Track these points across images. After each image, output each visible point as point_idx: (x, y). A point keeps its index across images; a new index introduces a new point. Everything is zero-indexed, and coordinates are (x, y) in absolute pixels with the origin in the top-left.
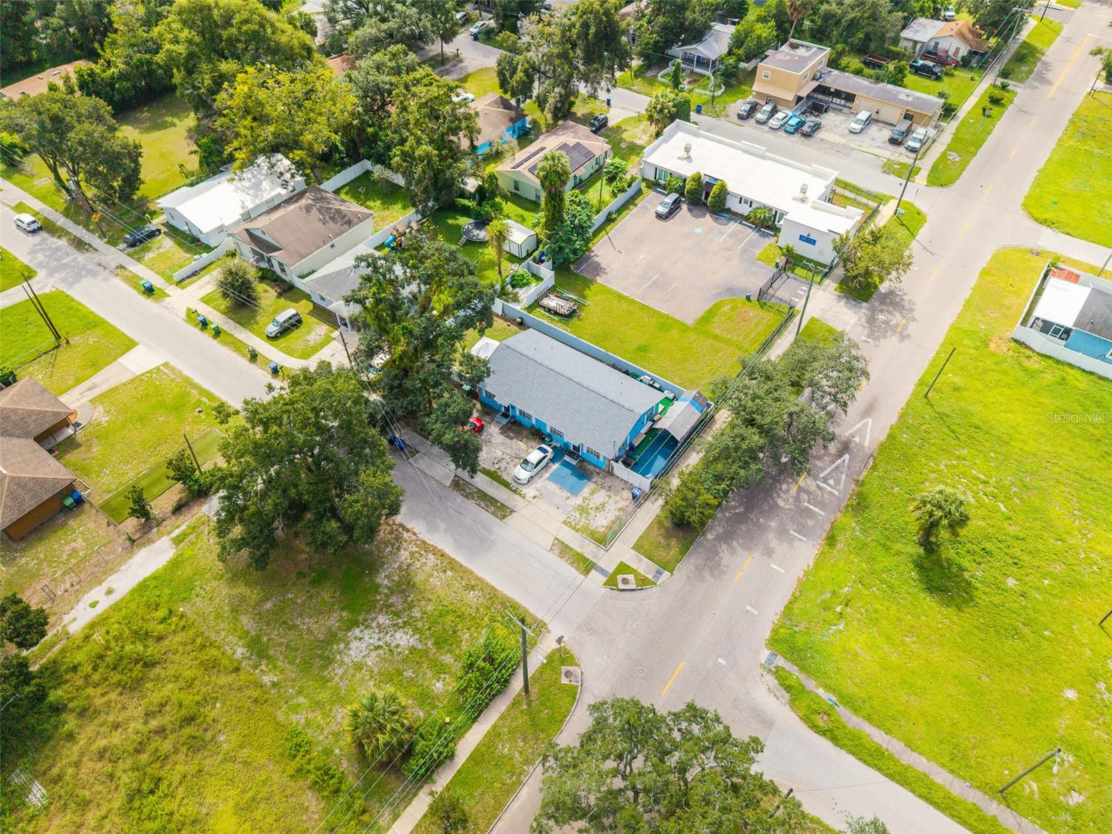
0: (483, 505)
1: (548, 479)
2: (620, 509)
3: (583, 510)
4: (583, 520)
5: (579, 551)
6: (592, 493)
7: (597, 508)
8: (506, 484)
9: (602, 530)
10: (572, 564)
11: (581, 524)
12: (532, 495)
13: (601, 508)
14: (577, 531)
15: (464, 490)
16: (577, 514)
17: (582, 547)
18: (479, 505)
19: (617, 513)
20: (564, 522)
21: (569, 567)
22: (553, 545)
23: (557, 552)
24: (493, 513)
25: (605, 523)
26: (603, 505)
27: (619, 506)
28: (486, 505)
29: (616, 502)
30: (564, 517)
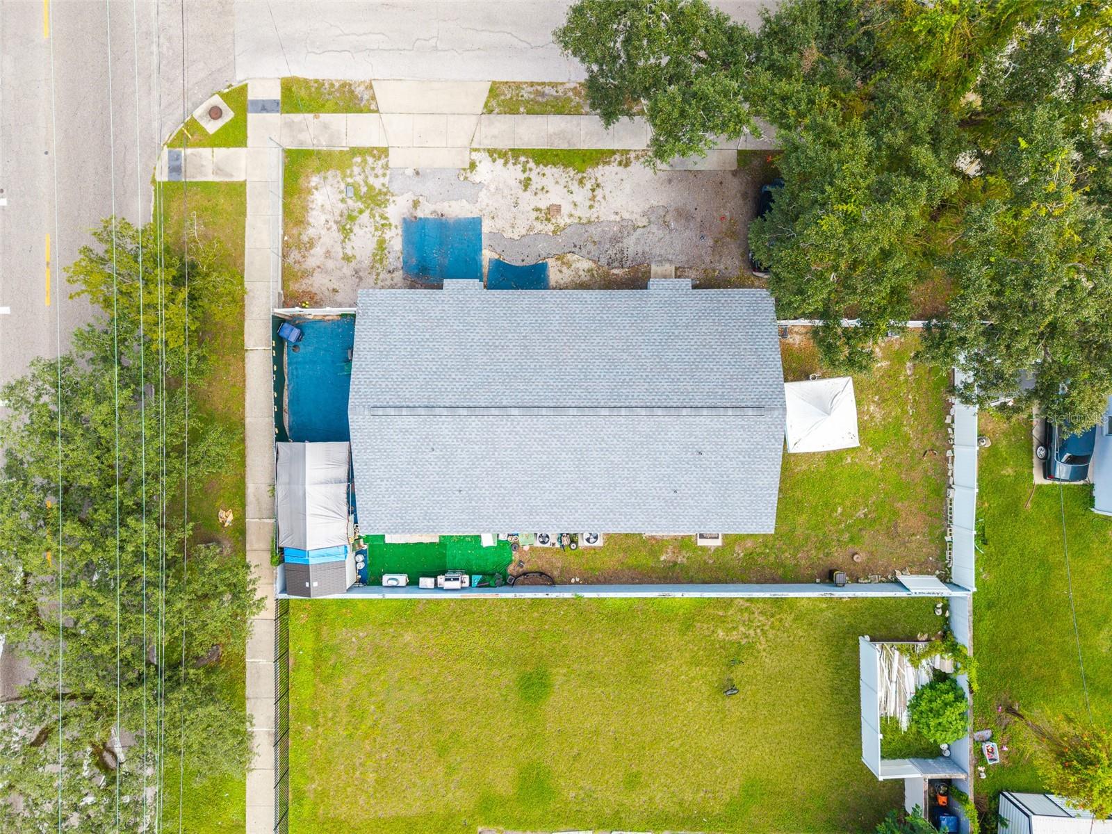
0: (547, 90)
3: (375, 199)
5: (324, 117)
7: (351, 218)
8: (544, 157)
9: (315, 180)
10: (320, 84)
11: (356, 170)
12: (480, 168)
13: (346, 223)
14: (355, 151)
16: (377, 183)
17: (326, 126)
18: (554, 85)
19: (311, 232)
20: (384, 152)
21: (320, 77)
22: (373, 98)
23: (359, 90)
24: (518, 86)
25: (318, 198)
26: (346, 232)
28: (543, 95)
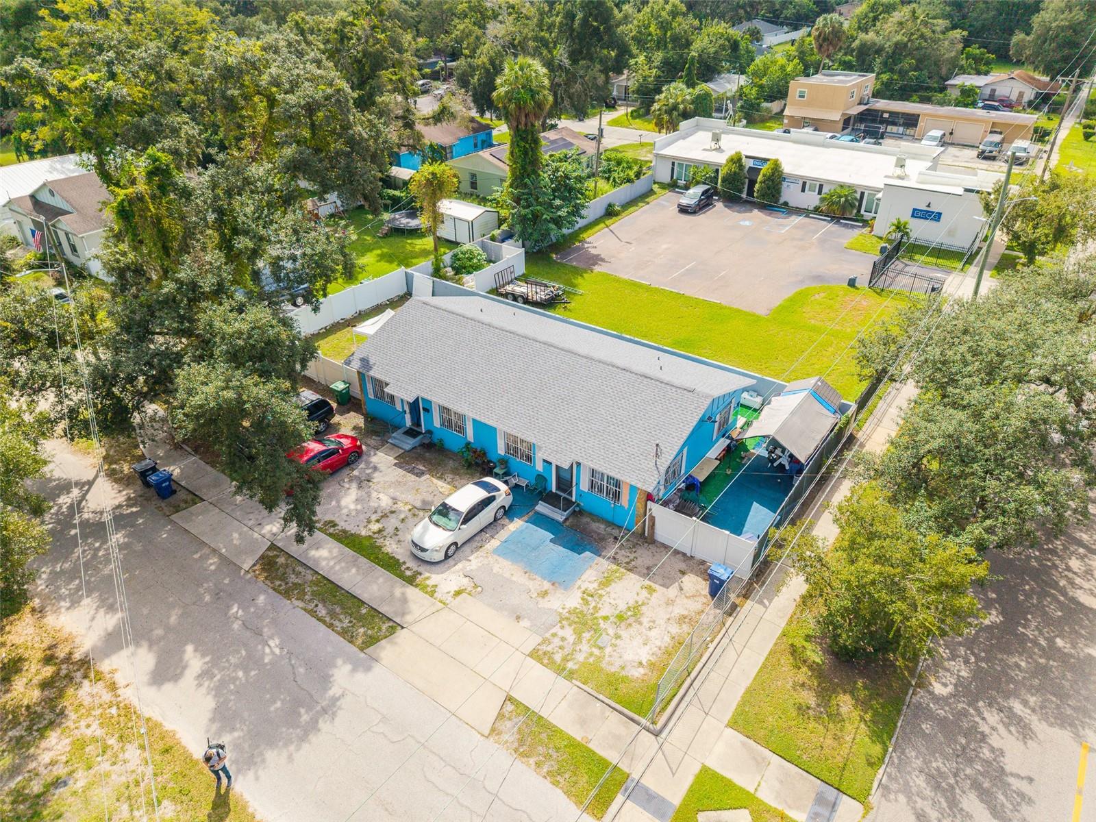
0: (322, 611)
1: (496, 551)
2: (682, 619)
3: (583, 622)
5: (577, 734)
6: (606, 582)
7: (621, 618)
8: (391, 565)
9: (638, 673)
10: (553, 776)
11: (581, 657)
12: (454, 588)
13: (630, 616)
14: (570, 676)
15: (283, 578)
16: (568, 633)
17: (583, 722)
18: (313, 613)
19: (675, 629)
20: (534, 654)
21: (547, 784)
22: (500, 716)
23: (510, 736)
25: (644, 655)
26: (636, 610)
27: (678, 611)
28: (331, 612)
29: (670, 602)
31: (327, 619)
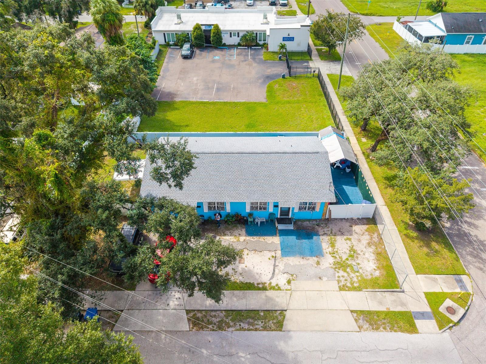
0: (246, 326)
3: (341, 265)
4: (352, 275)
5: (383, 309)
6: (332, 245)
7: (351, 256)
8: (249, 287)
9: (377, 273)
10: (393, 329)
11: (355, 279)
13: (354, 253)
14: (359, 289)
15: (210, 323)
16: (341, 273)
17: (381, 303)
18: (242, 329)
19: (371, 250)
20: (341, 289)
21: (394, 333)
22: (356, 320)
23: (366, 326)
24: (265, 328)
25: (373, 265)
26: (353, 250)
27: (365, 242)
28: (249, 323)
29: (359, 241)
30: (334, 285)
31: (251, 327)
